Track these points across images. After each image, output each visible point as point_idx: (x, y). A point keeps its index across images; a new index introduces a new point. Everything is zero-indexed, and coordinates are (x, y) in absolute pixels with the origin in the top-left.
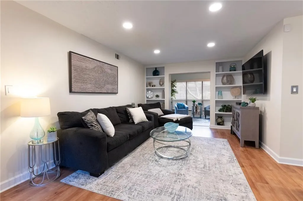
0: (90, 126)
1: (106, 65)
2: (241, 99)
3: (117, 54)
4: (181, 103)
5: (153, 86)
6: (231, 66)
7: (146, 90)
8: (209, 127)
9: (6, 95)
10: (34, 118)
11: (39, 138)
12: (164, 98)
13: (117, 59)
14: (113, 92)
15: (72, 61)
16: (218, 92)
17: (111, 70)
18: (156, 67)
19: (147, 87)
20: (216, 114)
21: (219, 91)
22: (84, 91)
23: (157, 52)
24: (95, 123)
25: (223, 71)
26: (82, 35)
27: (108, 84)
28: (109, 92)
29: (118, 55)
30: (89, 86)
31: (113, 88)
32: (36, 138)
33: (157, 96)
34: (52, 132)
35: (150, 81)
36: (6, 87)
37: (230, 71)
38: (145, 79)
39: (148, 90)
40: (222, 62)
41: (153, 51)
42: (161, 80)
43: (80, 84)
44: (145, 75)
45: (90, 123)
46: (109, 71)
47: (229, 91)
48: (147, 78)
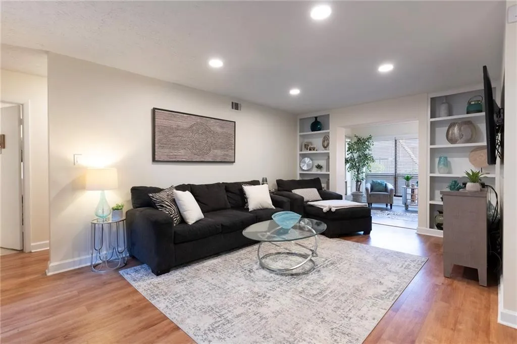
0: (159, 207)
1: (213, 121)
2: (495, 174)
3: (234, 102)
4: (379, 181)
5: (310, 150)
6: (470, 103)
7: (298, 156)
8: (416, 231)
9: (74, 164)
10: (100, 192)
11: (104, 216)
12: (329, 171)
13: (236, 109)
14: (226, 160)
15: (156, 120)
16: (438, 159)
17: (222, 127)
18: (316, 116)
19: (301, 151)
20: (430, 204)
21: (440, 158)
22: (174, 160)
23: (295, 92)
24: (166, 203)
25: (450, 115)
26: (174, 84)
27: (216, 148)
28: (218, 160)
29: (238, 104)
30: (182, 152)
31: (225, 154)
32: (102, 216)
33: (319, 167)
34: (116, 209)
35: (306, 141)
36: (75, 156)
37: (468, 113)
38: (298, 137)
39: (303, 156)
40: (446, 97)
41: (289, 92)
42: (325, 138)
43: (167, 150)
44: (298, 131)
45: (160, 202)
46: (219, 130)
47: (465, 156)
48: (300, 136)
